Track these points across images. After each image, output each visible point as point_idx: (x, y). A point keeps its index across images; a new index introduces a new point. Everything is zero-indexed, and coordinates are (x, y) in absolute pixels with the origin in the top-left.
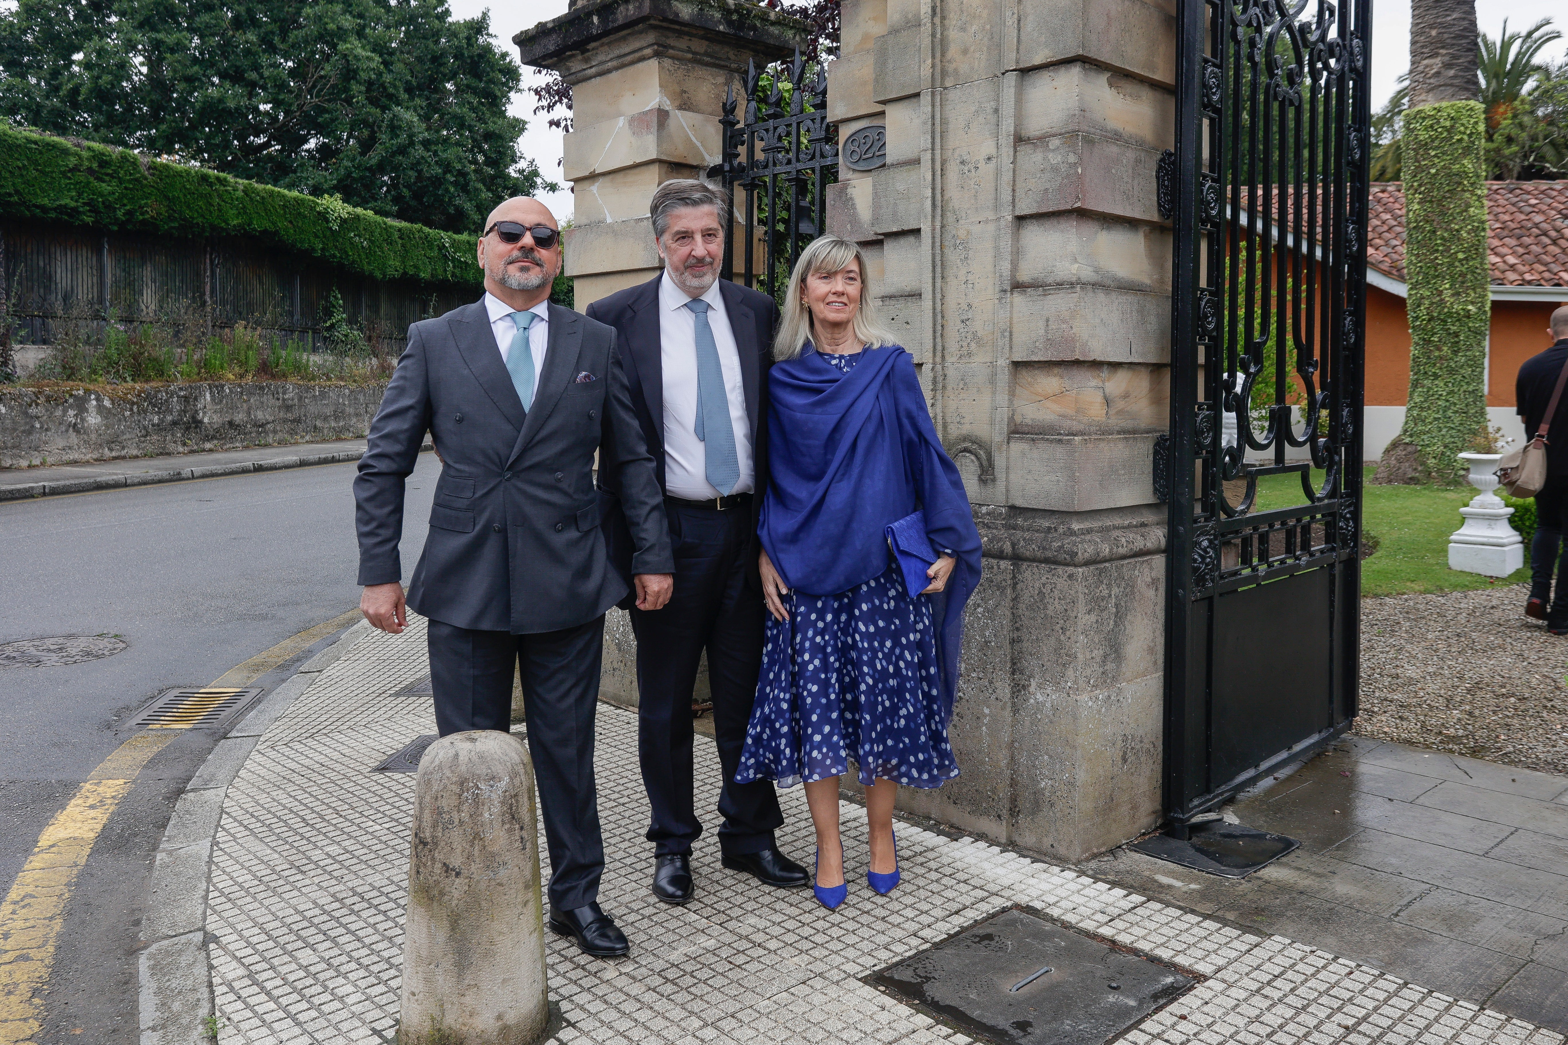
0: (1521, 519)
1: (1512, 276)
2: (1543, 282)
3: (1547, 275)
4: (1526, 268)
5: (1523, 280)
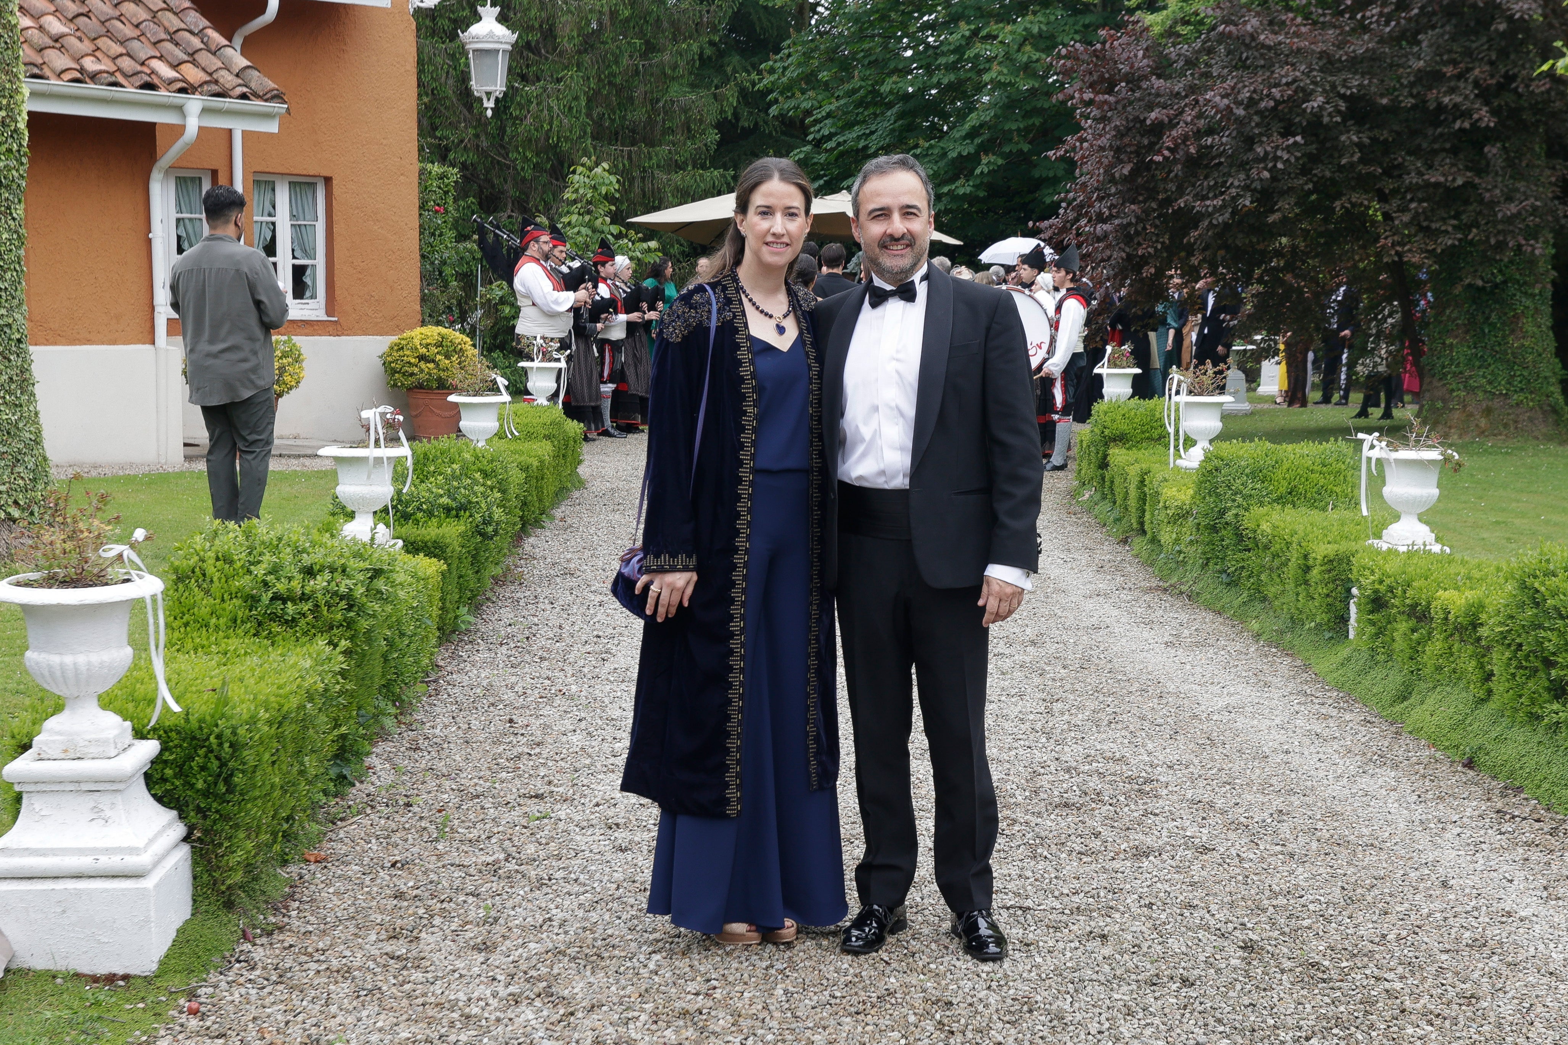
0: (181, 770)
1: (59, 60)
2: (120, 79)
3: (126, 63)
4: (86, 46)
5: (82, 70)
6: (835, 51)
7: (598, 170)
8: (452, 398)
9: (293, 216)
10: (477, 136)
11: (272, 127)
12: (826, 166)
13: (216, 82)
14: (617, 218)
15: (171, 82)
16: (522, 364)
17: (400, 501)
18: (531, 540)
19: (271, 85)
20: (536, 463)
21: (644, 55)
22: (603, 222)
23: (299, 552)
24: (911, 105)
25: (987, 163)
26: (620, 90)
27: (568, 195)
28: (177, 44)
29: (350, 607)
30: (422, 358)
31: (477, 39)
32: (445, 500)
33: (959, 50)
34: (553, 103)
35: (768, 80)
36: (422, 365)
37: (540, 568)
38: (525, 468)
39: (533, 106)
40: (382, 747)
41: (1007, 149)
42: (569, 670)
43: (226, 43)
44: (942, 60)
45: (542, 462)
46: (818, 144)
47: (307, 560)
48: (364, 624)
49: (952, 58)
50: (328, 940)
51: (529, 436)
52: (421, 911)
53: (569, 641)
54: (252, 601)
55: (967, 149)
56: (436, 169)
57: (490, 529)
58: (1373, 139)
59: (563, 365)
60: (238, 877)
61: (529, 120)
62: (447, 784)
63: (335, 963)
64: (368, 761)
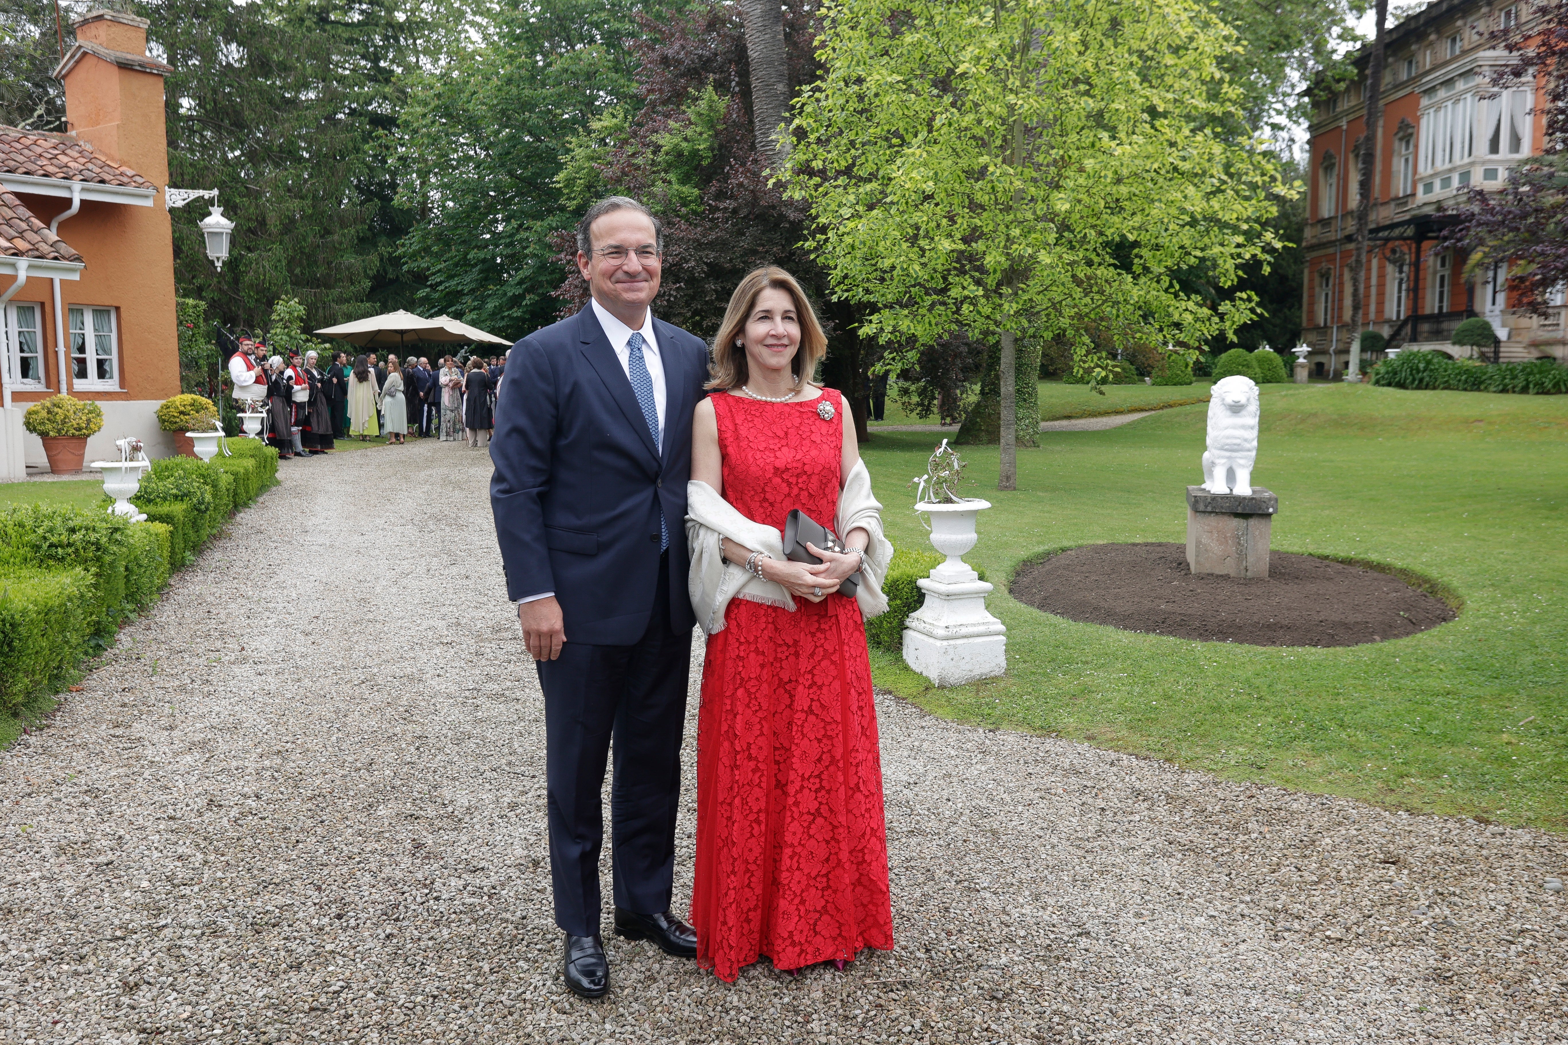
6: (441, 235)
7: (292, 303)
8: (188, 434)
9: (95, 330)
10: (219, 282)
11: (76, 277)
12: (439, 300)
13: (37, 250)
14: (307, 330)
15: (7, 249)
16: (239, 415)
17: (146, 492)
18: (241, 515)
19: (74, 252)
20: (242, 471)
21: (322, 237)
22: (296, 332)
23: (66, 519)
24: (486, 265)
25: (529, 299)
26: (309, 257)
27: (274, 317)
28: (11, 227)
29: (98, 549)
30: (182, 413)
31: (209, 226)
32: (174, 491)
33: (512, 235)
34: (266, 263)
35: (400, 251)
36: (182, 417)
37: (243, 530)
38: (235, 474)
39: (253, 265)
40: (128, 629)
41: (541, 291)
42: (249, 583)
43: (43, 225)
44: (503, 241)
45: (246, 470)
46: (433, 287)
47: (71, 524)
48: (107, 559)
49: (508, 240)
50: (76, 730)
51: (241, 456)
52: (136, 712)
53: (252, 568)
54: (36, 548)
55: (518, 291)
56: (191, 301)
57: (203, 507)
58: (723, 288)
59: (265, 415)
60: (20, 699)
61: (252, 273)
62: (163, 646)
63: (78, 741)
64: (117, 637)
